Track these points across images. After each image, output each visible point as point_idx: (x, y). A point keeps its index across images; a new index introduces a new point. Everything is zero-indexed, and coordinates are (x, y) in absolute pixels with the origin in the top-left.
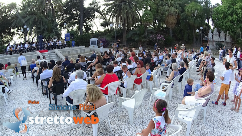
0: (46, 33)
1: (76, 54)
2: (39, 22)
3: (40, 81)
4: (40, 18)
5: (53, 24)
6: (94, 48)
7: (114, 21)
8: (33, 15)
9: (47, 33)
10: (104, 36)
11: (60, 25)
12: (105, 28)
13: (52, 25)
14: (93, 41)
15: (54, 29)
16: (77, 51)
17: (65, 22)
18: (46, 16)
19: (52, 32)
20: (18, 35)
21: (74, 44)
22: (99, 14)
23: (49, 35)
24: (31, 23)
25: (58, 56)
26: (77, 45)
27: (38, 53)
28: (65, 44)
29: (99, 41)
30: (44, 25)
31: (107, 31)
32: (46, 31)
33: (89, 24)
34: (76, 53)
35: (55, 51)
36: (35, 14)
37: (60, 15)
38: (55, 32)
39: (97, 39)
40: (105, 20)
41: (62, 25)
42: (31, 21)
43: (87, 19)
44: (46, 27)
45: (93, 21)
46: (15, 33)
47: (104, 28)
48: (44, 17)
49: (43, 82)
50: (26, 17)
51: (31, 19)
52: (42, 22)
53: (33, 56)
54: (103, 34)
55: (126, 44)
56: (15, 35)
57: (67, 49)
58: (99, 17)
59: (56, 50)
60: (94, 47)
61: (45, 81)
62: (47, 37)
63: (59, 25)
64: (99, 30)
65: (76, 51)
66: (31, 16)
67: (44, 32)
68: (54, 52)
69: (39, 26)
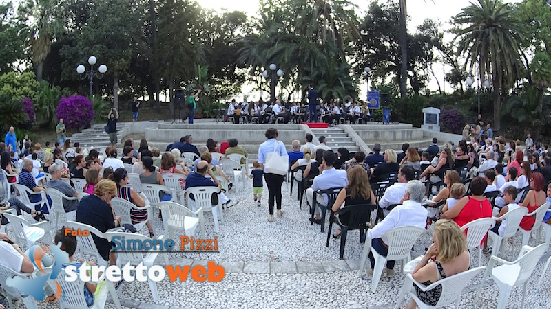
0: (322, 85)
1: (392, 141)
2: (306, 58)
3: (310, 191)
4: (309, 51)
5: (339, 66)
6: (431, 131)
7: (474, 70)
8: (290, 42)
9: (325, 85)
10: (453, 104)
11: (355, 69)
12: (456, 87)
13: (337, 69)
14: (430, 114)
15: (341, 77)
16: (395, 133)
17: (366, 65)
18: (322, 48)
19: (337, 83)
20: (254, 82)
21: (387, 117)
22: (442, 52)
23: (329, 89)
24: (286, 59)
25: (351, 140)
26: (394, 119)
27: (306, 128)
28: (369, 114)
29: (442, 115)
30: (319, 67)
31: (459, 94)
32: (323, 81)
33: (421, 73)
34: (392, 138)
35: (344, 128)
36: (294, 41)
37: (355, 49)
38: (345, 85)
39: (438, 111)
40: (455, 66)
41: (359, 71)
42: (286, 55)
43: (417, 63)
44: (324, 72)
45: (429, 67)
46: (246, 78)
47: (452, 85)
48: (317, 49)
49: (318, 195)
50: (274, 45)
51: (286, 51)
52: (314, 59)
53: (291, 132)
54: (452, 99)
55: (499, 128)
56: (247, 82)
57: (372, 125)
58: (441, 59)
59: (348, 127)
60: (431, 128)
61: (325, 195)
62: (324, 95)
63: (352, 71)
64: (442, 90)
65: (392, 134)
66: (285, 43)
67: (319, 82)
68: (344, 131)
69: (305, 69)
